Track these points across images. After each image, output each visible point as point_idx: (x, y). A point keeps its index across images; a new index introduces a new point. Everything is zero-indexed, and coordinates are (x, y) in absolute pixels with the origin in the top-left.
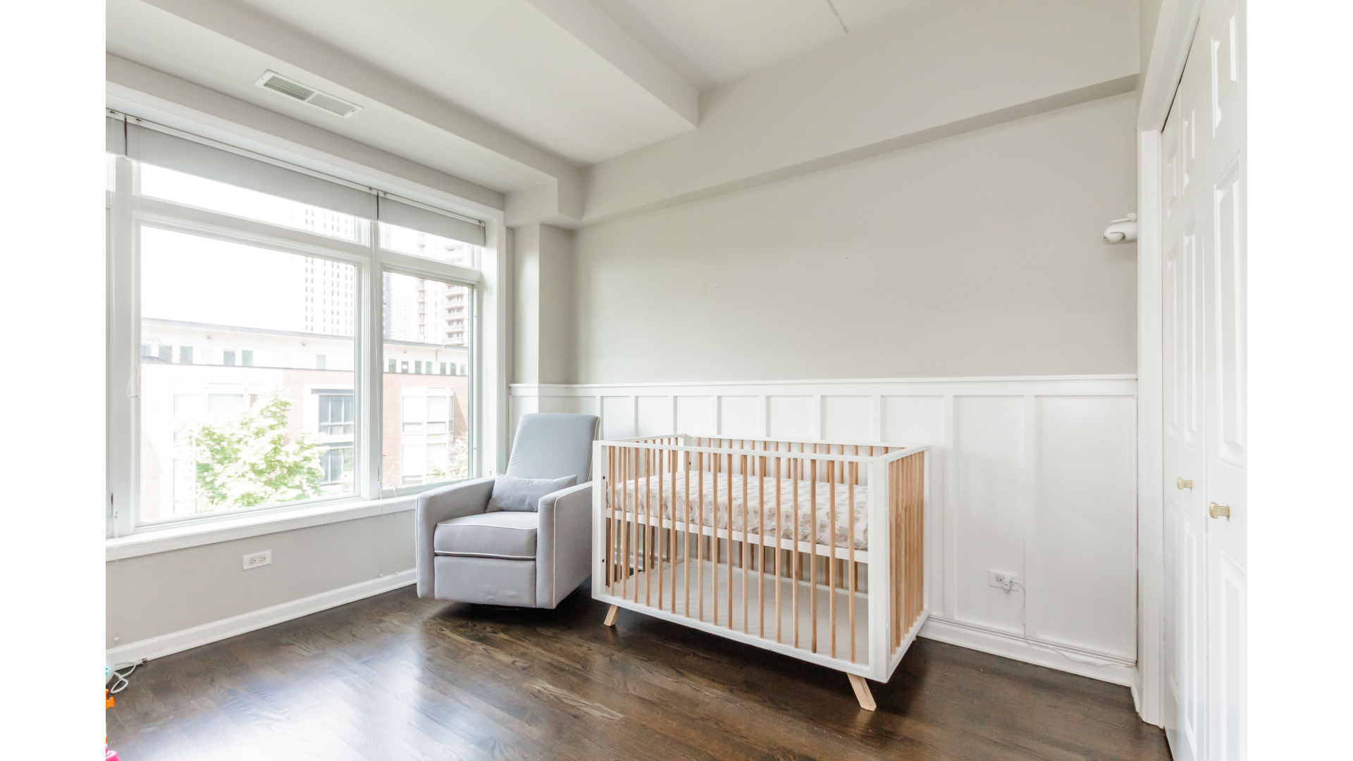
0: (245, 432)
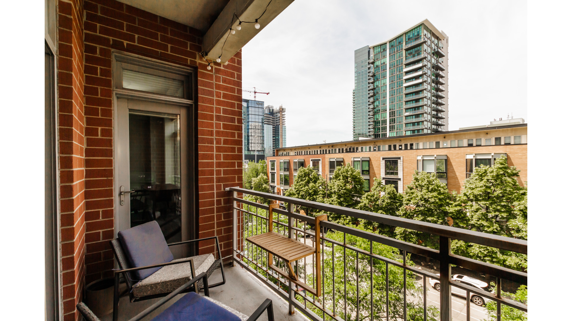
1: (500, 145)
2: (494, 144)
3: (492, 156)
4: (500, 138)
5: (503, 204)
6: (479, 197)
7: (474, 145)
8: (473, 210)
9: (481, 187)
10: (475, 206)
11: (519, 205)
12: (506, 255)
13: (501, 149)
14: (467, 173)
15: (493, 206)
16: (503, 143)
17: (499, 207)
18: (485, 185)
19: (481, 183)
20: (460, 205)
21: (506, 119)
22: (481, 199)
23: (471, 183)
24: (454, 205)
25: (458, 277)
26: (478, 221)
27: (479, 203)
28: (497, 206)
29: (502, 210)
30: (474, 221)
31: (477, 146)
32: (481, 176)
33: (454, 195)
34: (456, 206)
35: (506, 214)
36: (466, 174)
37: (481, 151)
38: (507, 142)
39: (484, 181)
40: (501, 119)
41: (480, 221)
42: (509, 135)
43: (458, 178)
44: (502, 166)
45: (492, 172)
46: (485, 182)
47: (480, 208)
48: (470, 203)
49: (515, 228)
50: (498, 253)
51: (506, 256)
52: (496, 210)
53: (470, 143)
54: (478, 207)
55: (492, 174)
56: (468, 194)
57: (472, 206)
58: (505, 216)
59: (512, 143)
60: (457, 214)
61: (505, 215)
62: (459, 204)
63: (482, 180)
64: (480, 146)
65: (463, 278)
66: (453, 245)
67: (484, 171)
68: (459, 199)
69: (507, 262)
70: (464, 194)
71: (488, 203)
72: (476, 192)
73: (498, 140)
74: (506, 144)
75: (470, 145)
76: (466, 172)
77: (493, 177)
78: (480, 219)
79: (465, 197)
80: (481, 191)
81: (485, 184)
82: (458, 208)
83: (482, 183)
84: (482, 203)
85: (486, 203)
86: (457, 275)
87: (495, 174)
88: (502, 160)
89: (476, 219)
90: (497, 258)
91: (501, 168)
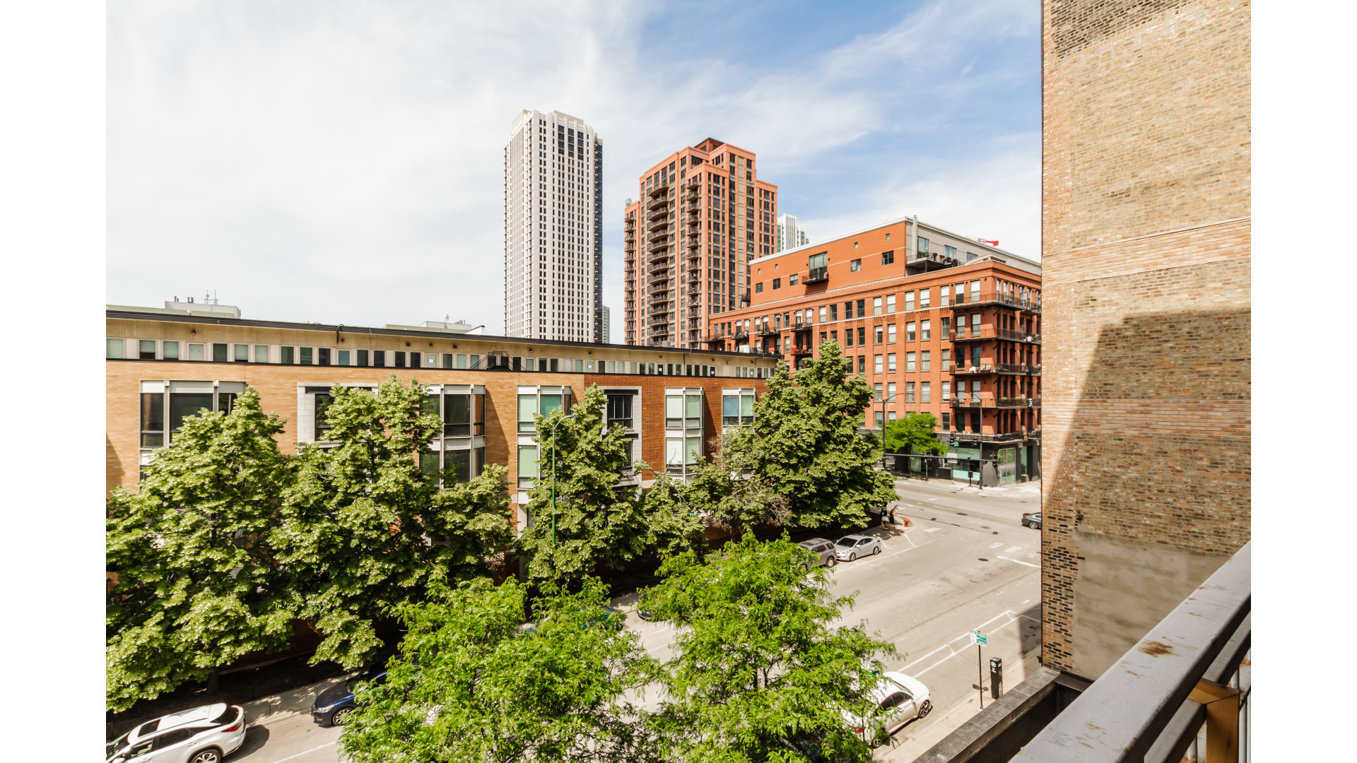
0: (579, 426)
1: (225, 362)
2: (210, 358)
3: (216, 388)
4: (225, 346)
5: (256, 498)
6: (198, 492)
7: (159, 356)
8: (181, 529)
9: (204, 466)
10: (190, 518)
11: (293, 494)
12: (262, 613)
13: (232, 373)
14: (144, 431)
15: (235, 508)
16: (231, 358)
17: (248, 509)
18: (214, 461)
19: (205, 454)
20: (140, 525)
21: (203, 302)
22: (204, 495)
23: (170, 459)
24: (120, 528)
25: (141, 733)
26: (197, 554)
27: (199, 507)
28: (243, 506)
29: (256, 513)
30: (187, 558)
31: (166, 360)
32: (203, 437)
33: (120, 500)
34: (128, 529)
35: (263, 521)
36: (142, 435)
37: (183, 373)
38: (241, 356)
39: (211, 449)
40: (191, 301)
41: (203, 552)
42: (245, 341)
43: (116, 449)
44: (253, 411)
45: (234, 426)
46: (214, 452)
47: (201, 521)
48: (171, 513)
49: (283, 547)
50: (249, 615)
51: (263, 616)
52: (241, 516)
53: (147, 349)
54: (197, 518)
55: (233, 432)
56: (164, 489)
57: (177, 520)
58: (262, 526)
59: (251, 360)
60: (133, 553)
61: (261, 523)
62: (137, 521)
63: (204, 448)
64: (176, 360)
65: (160, 727)
66: (126, 646)
67: (212, 425)
68: (137, 506)
69: (267, 629)
70: (151, 490)
71: (222, 502)
72: (191, 480)
73: (220, 350)
74: (238, 362)
75: (147, 357)
76: (142, 429)
77: (235, 438)
78: (201, 548)
79: (156, 497)
80: (205, 476)
81: (215, 457)
82: (137, 534)
83: (207, 457)
84: (206, 507)
85: (217, 503)
86: (138, 729)
87: (240, 430)
88: (249, 397)
89: (193, 552)
90: (247, 629)
91: (249, 417)
